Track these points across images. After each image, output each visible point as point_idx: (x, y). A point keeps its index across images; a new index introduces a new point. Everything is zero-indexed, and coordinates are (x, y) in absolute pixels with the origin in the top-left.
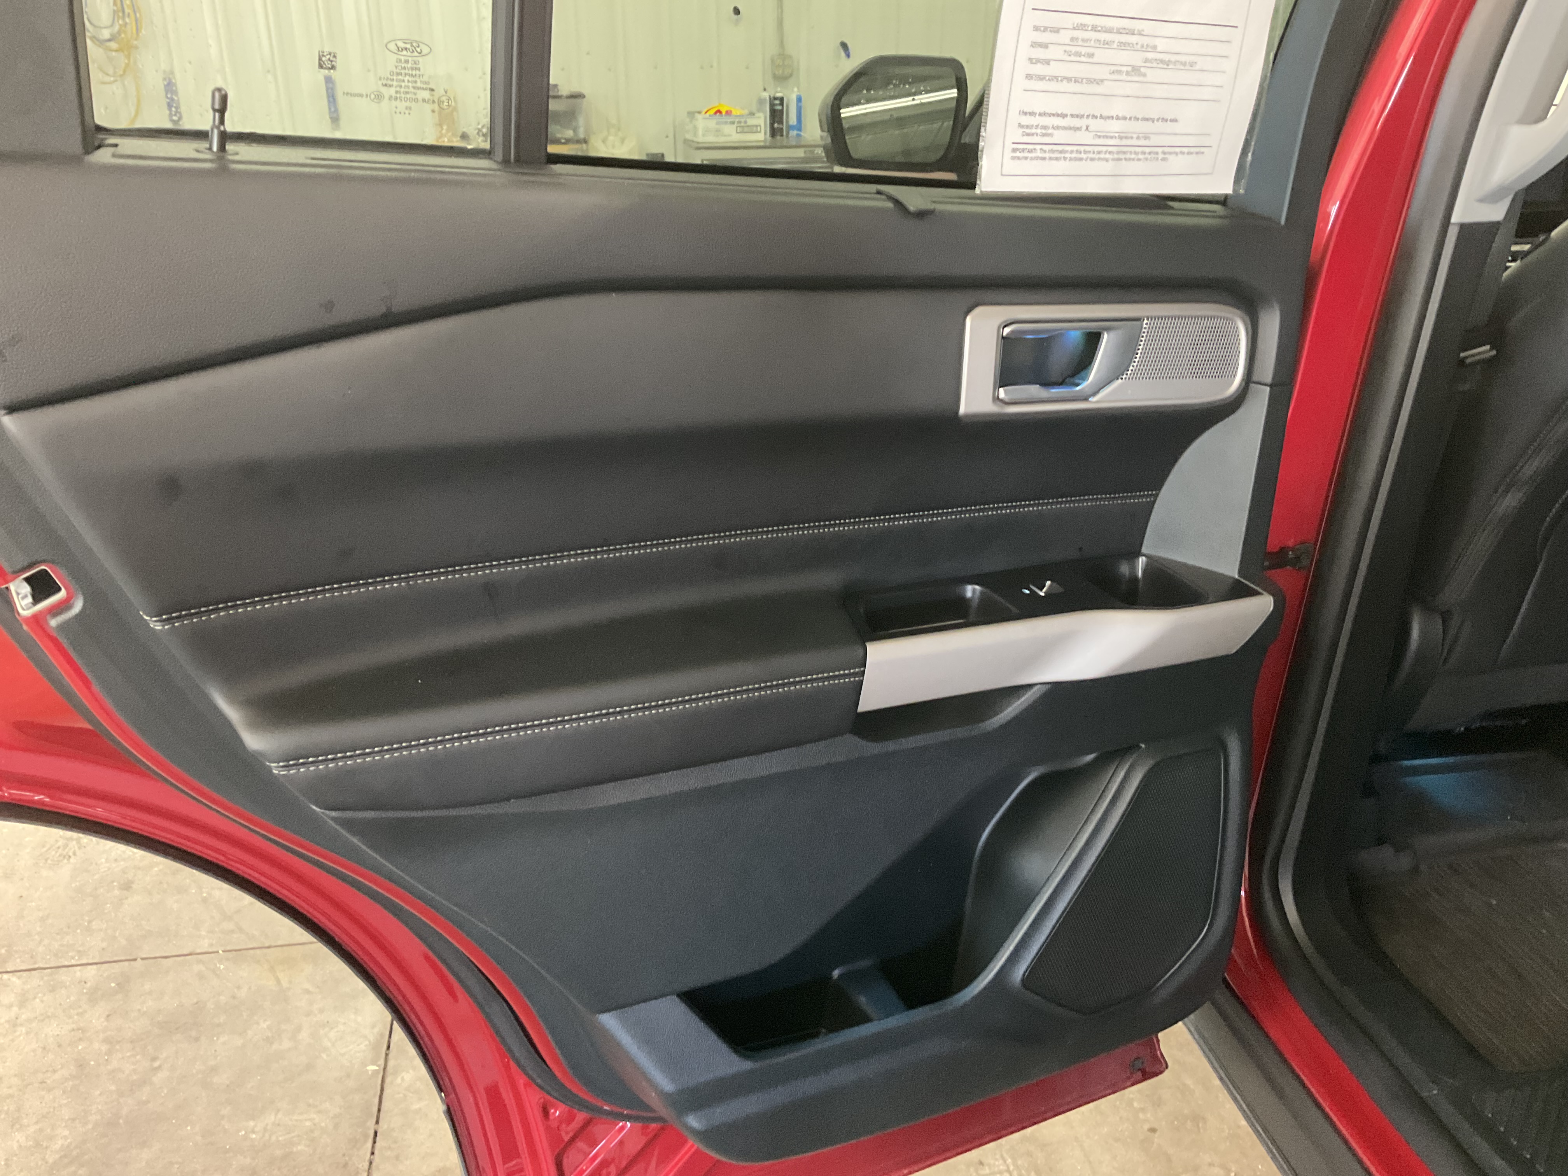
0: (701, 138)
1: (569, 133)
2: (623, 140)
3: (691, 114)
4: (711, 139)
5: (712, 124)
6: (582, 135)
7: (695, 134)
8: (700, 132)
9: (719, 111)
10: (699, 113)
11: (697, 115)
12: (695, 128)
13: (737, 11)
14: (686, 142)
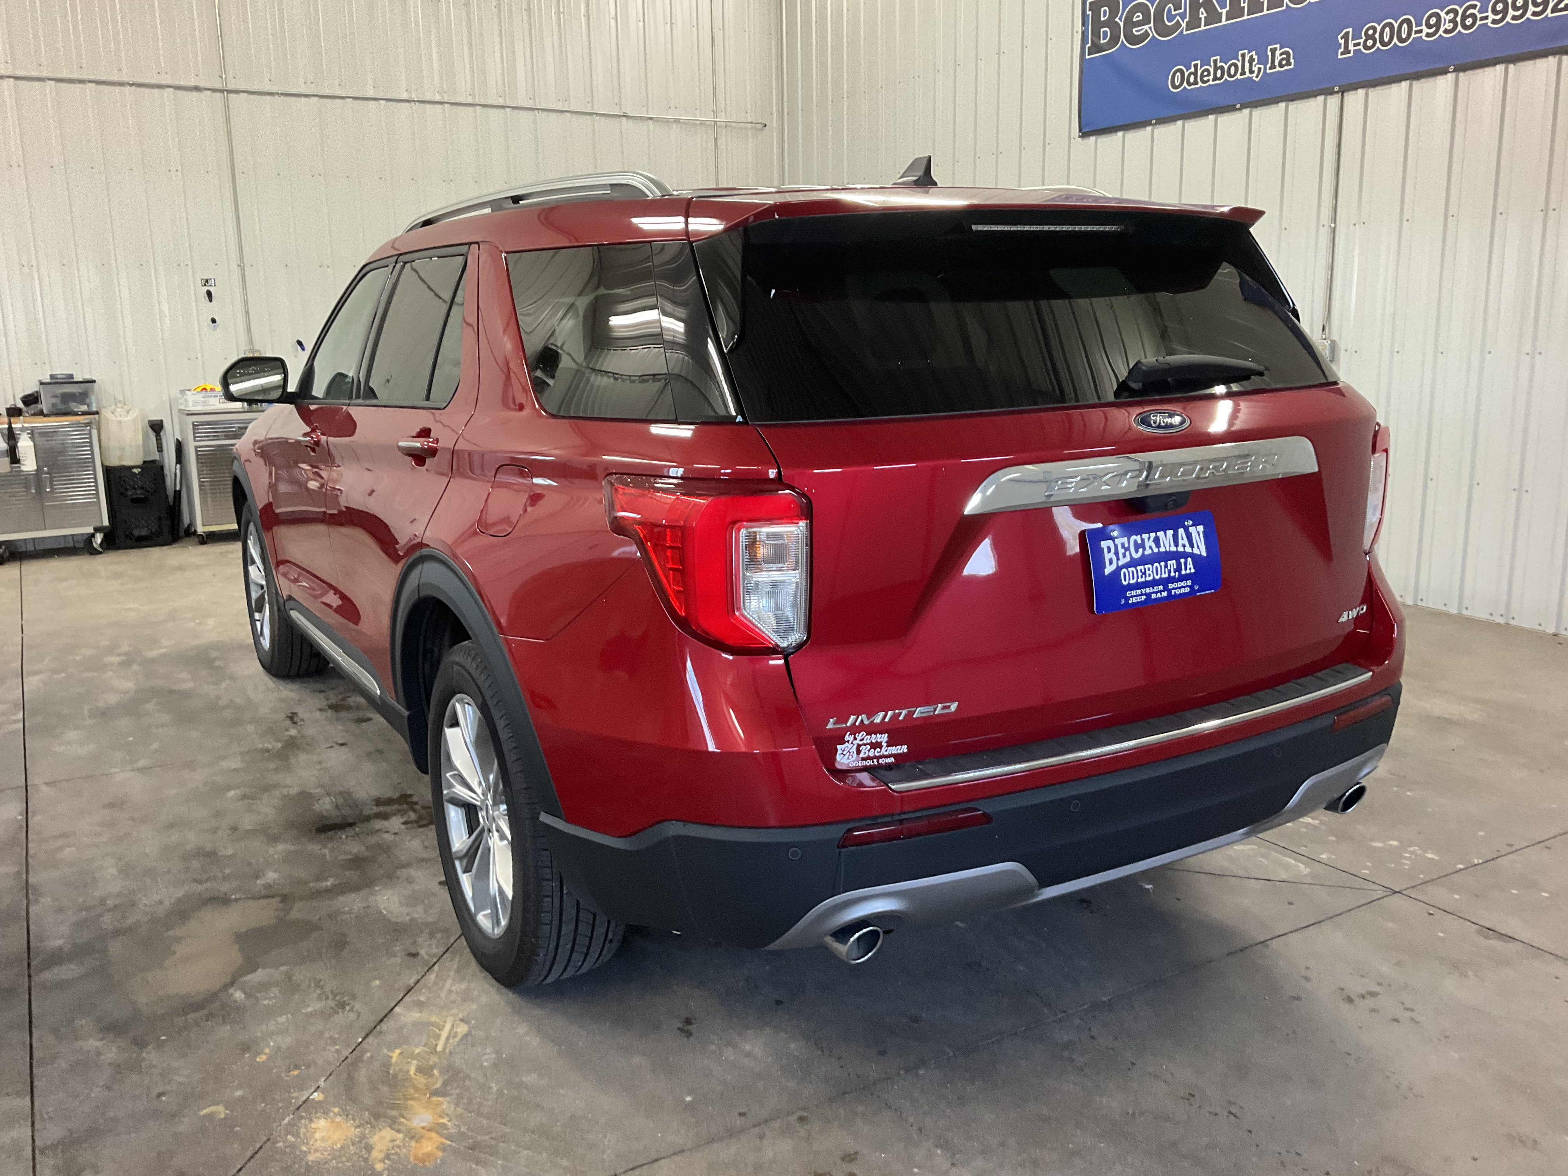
0: (192, 408)
1: (84, 408)
2: (128, 412)
3: (183, 392)
4: (199, 408)
5: (200, 397)
6: (95, 409)
7: (187, 406)
8: (190, 403)
9: (205, 389)
10: (189, 390)
11: (187, 392)
12: (186, 401)
13: (214, 321)
14: (181, 411)
